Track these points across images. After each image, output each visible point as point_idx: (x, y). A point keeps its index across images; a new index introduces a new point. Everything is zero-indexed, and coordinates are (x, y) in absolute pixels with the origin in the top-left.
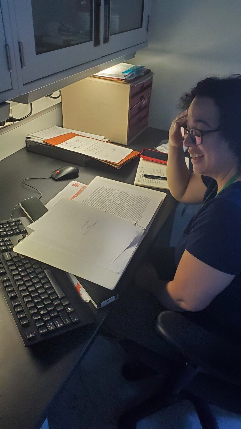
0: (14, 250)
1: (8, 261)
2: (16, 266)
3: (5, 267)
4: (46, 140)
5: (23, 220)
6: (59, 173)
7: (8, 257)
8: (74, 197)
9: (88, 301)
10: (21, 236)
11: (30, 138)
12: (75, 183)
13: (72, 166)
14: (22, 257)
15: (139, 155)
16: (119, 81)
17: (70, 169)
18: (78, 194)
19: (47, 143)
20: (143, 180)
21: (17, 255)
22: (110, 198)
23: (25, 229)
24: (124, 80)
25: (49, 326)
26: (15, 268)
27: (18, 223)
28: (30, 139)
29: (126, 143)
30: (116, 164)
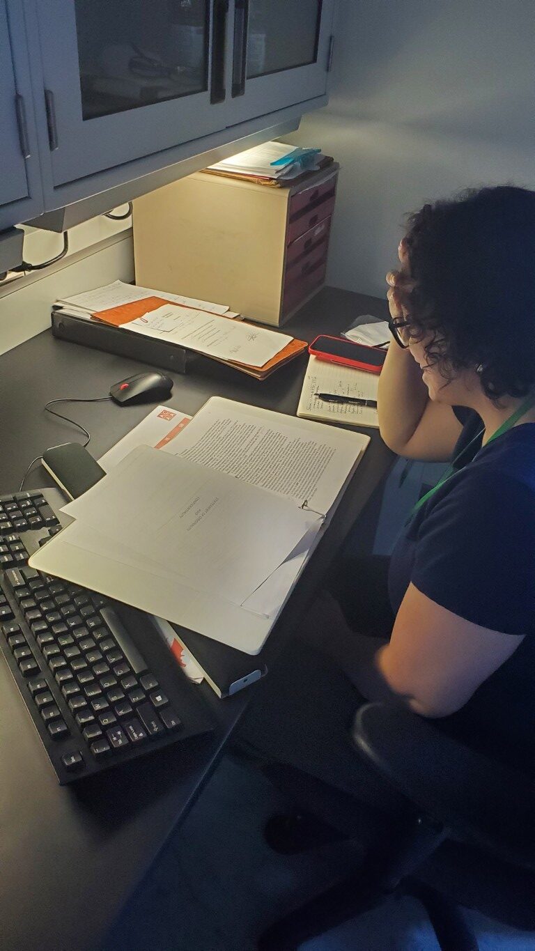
0: (31, 563)
1: (18, 588)
2: (34, 599)
3: (11, 602)
4: (97, 313)
5: (50, 494)
6: (128, 387)
7: (17, 579)
8: (164, 442)
9: (199, 681)
10: (44, 532)
11: (61, 308)
12: (165, 411)
13: (156, 373)
14: (50, 579)
15: (306, 348)
16: (265, 183)
17: (153, 379)
18: (172, 435)
19: (100, 320)
20: (317, 404)
21: (37, 575)
22: (243, 448)
23: (55, 516)
24: (274, 181)
25: (115, 739)
26: (33, 604)
27: (37, 502)
28: (61, 311)
29: (278, 322)
30: (255, 368)
